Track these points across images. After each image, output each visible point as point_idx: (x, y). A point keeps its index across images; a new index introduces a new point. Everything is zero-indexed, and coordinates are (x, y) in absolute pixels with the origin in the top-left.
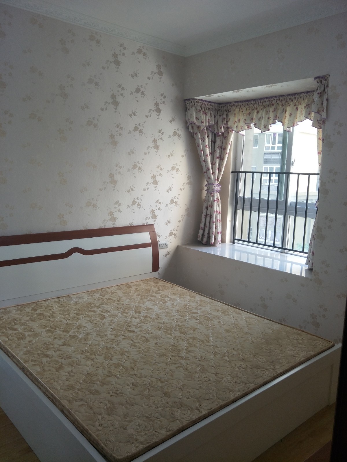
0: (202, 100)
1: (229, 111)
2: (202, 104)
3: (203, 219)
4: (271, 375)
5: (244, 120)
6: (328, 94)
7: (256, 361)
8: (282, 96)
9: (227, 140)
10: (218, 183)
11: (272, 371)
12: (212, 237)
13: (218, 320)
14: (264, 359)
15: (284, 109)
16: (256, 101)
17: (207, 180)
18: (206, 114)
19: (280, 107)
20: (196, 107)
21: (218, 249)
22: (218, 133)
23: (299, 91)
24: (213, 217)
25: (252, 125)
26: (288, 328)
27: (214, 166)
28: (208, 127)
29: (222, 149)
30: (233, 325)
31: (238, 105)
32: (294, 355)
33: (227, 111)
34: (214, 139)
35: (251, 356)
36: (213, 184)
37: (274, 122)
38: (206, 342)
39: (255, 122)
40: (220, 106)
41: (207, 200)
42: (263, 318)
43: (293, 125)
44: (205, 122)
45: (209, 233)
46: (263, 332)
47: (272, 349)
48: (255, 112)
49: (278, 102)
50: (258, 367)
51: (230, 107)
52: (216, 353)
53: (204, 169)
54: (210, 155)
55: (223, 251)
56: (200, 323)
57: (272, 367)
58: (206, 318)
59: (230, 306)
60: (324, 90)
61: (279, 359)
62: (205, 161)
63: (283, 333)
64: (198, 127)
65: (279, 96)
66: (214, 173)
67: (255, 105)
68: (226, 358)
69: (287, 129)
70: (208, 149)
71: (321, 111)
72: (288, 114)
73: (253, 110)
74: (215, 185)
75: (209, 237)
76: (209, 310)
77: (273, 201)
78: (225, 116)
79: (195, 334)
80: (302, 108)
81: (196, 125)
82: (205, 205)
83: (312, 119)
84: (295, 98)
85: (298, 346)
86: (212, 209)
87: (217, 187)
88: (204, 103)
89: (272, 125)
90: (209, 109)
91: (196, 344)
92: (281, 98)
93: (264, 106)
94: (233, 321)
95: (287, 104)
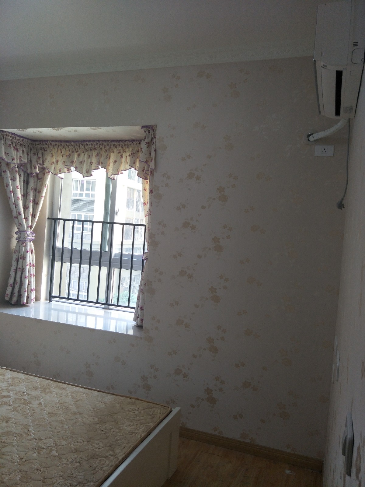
0: (13, 134)
1: (45, 151)
2: (13, 138)
3: (12, 274)
4: (112, 464)
5: (63, 162)
6: (156, 145)
7: (91, 449)
8: (105, 141)
9: (43, 182)
10: (31, 231)
11: (112, 458)
12: (24, 295)
13: (37, 402)
14: (101, 444)
15: (107, 155)
16: (77, 143)
17: (18, 226)
18: (18, 151)
19: (104, 153)
20: (5, 141)
21: (32, 310)
22: (32, 173)
23: (124, 139)
24: (25, 271)
25: (72, 168)
26: (121, 397)
27: (27, 211)
28: (20, 166)
29: (36, 191)
30: (58, 405)
31: (56, 145)
32: (134, 431)
33: (43, 150)
34: (27, 179)
35: (85, 443)
36: (25, 231)
37: (97, 167)
38: (25, 435)
39: (76, 166)
40: (35, 143)
41: (18, 251)
42: (92, 390)
43: (118, 173)
44: (16, 159)
45: (20, 291)
46: (94, 409)
47: (107, 428)
48: (76, 155)
49: (101, 147)
50: (94, 457)
51: (47, 146)
52: (40, 448)
53: (14, 213)
54: (22, 197)
55: (37, 311)
56: (15, 409)
57: (111, 452)
58: (23, 401)
59: (51, 380)
60: (152, 140)
61: (118, 440)
62: (15, 204)
63: (117, 405)
64: (8, 164)
65: (103, 141)
66: (26, 219)
67: (76, 147)
68: (54, 453)
69: (112, 176)
70: (19, 190)
71: (150, 161)
72: (112, 161)
73: (73, 152)
74: (27, 233)
75: (20, 296)
76: (24, 390)
77: (96, 252)
78: (40, 155)
79: (9, 426)
80: (127, 157)
81: (5, 161)
82: (15, 256)
83: (137, 169)
84: (120, 145)
85: (136, 419)
86: (24, 261)
87: (30, 236)
88: (15, 138)
89: (94, 171)
90: (21, 145)
91: (12, 441)
92: (105, 143)
93: (86, 149)
94: (56, 399)
95: (110, 150)
